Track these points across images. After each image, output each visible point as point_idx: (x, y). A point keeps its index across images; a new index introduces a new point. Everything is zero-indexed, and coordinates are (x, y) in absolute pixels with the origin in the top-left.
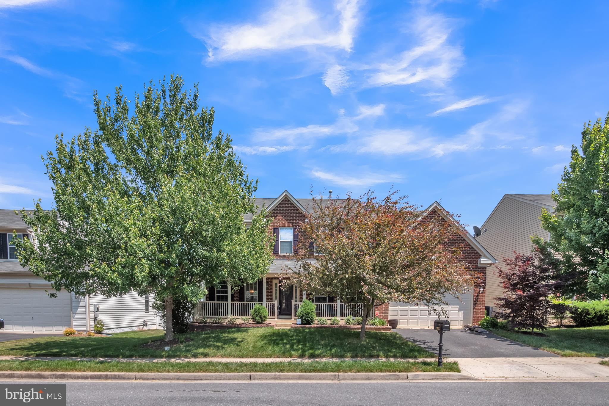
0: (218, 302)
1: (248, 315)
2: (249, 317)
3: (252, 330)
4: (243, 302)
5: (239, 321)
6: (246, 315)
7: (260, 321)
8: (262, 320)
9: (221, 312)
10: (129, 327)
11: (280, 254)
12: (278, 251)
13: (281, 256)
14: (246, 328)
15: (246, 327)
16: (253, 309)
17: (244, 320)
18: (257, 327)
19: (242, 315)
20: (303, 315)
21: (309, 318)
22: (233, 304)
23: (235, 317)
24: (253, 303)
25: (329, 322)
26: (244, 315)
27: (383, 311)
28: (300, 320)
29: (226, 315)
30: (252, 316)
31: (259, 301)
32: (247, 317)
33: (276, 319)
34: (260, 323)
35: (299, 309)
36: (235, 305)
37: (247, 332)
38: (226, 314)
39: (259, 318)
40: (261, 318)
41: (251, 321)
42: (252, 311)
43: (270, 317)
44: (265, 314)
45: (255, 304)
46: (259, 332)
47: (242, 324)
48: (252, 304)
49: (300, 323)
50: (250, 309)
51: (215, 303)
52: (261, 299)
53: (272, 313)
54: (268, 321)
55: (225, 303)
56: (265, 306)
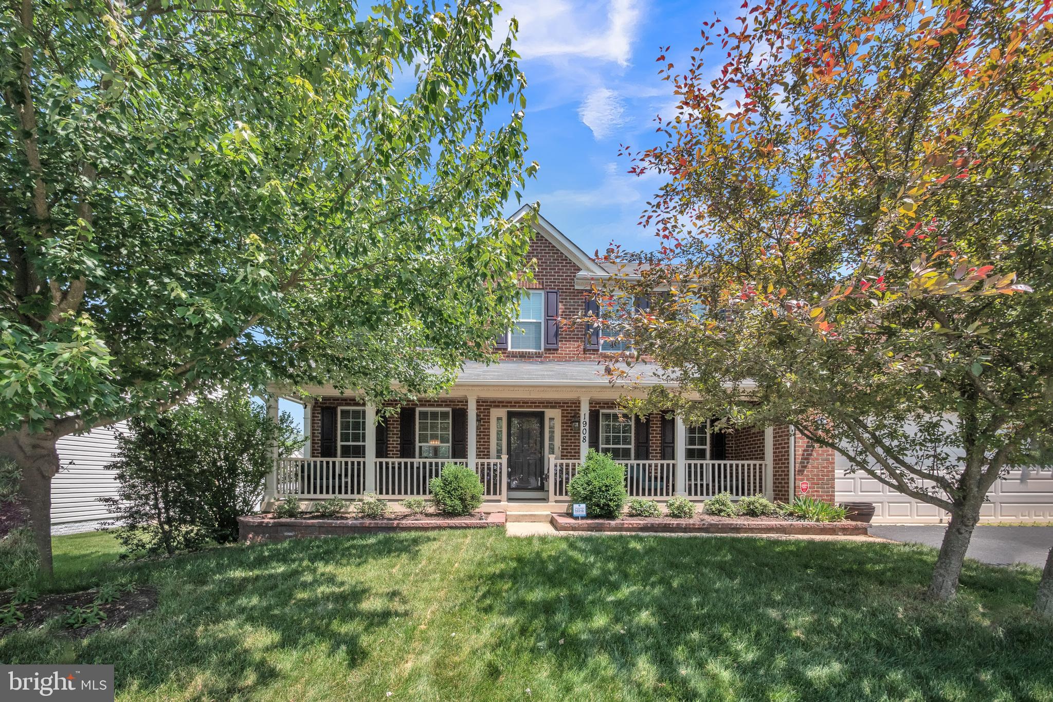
0: (344, 460)
1: (424, 493)
2: (428, 497)
3: (435, 545)
4: (409, 460)
5: (395, 507)
6: (418, 493)
7: (460, 508)
8: (465, 507)
9: (346, 483)
10: (64, 523)
11: (509, 349)
12: (506, 343)
13: (514, 355)
14: (413, 534)
15: (417, 529)
16: (437, 476)
17: (409, 506)
18: (451, 528)
19: (406, 493)
20: (592, 492)
21: (611, 500)
22: (381, 463)
23: (384, 497)
24: (440, 461)
25: (663, 509)
26: (412, 493)
27: (820, 479)
28: (583, 506)
29: (359, 492)
30: (436, 495)
31: (454, 457)
32: (421, 498)
33: (504, 503)
34: (458, 515)
35: (577, 476)
36: (387, 468)
37: (414, 556)
38: (359, 488)
39: (458, 502)
40: (462, 500)
41: (431, 510)
42: (436, 482)
43: (486, 497)
44: (475, 491)
45: (443, 464)
46: (462, 555)
47: (405, 517)
48: (437, 464)
49: (584, 513)
50: (431, 477)
51: (334, 463)
52: (459, 451)
53: (492, 488)
54: (483, 507)
55: (359, 463)
56: (472, 467)
